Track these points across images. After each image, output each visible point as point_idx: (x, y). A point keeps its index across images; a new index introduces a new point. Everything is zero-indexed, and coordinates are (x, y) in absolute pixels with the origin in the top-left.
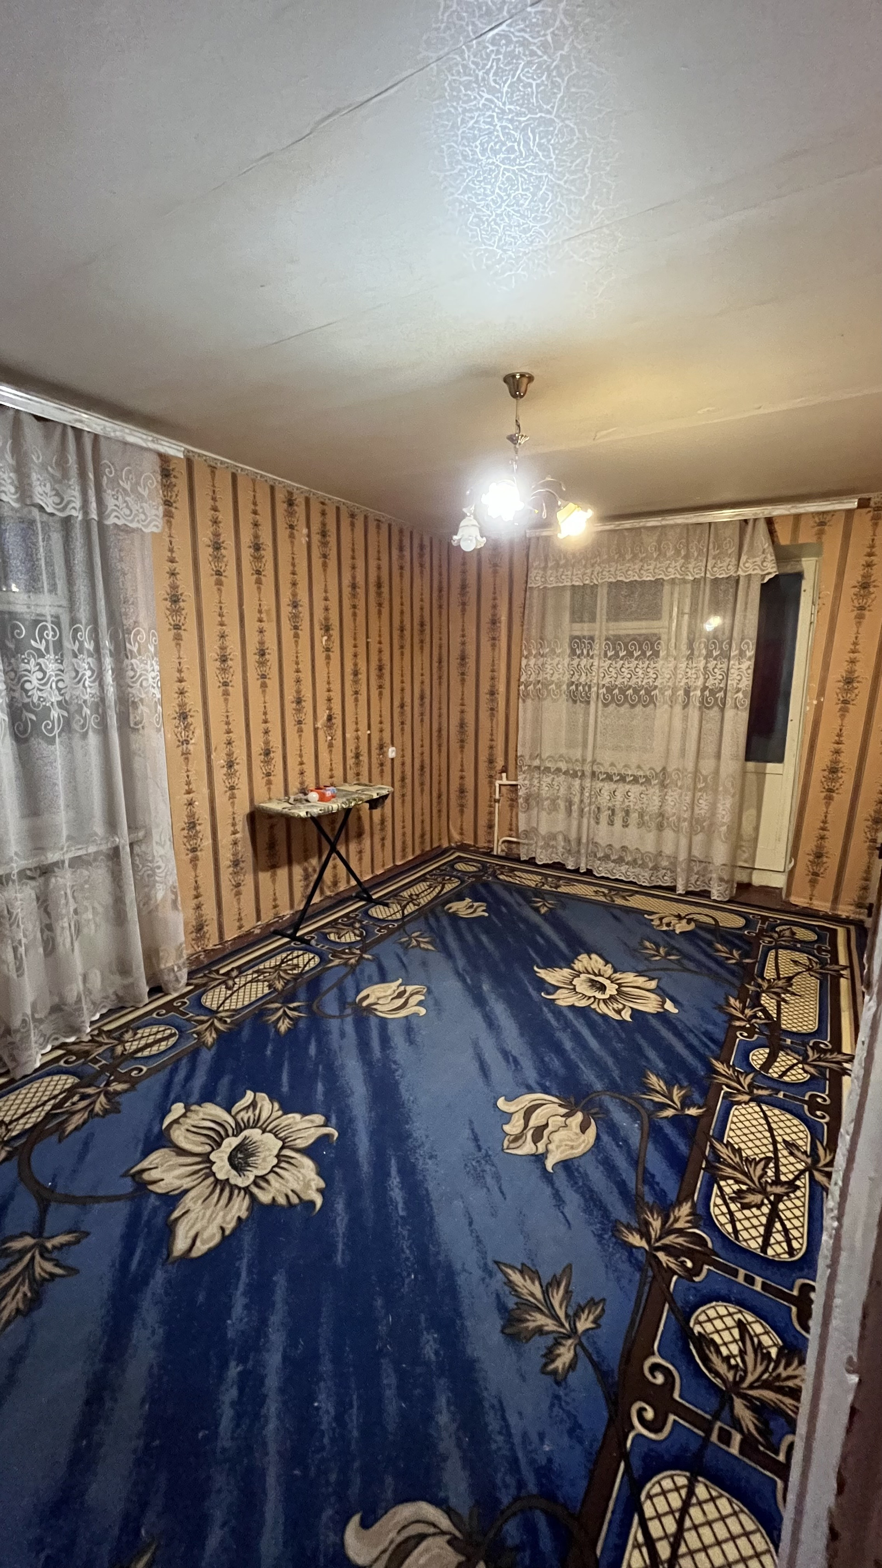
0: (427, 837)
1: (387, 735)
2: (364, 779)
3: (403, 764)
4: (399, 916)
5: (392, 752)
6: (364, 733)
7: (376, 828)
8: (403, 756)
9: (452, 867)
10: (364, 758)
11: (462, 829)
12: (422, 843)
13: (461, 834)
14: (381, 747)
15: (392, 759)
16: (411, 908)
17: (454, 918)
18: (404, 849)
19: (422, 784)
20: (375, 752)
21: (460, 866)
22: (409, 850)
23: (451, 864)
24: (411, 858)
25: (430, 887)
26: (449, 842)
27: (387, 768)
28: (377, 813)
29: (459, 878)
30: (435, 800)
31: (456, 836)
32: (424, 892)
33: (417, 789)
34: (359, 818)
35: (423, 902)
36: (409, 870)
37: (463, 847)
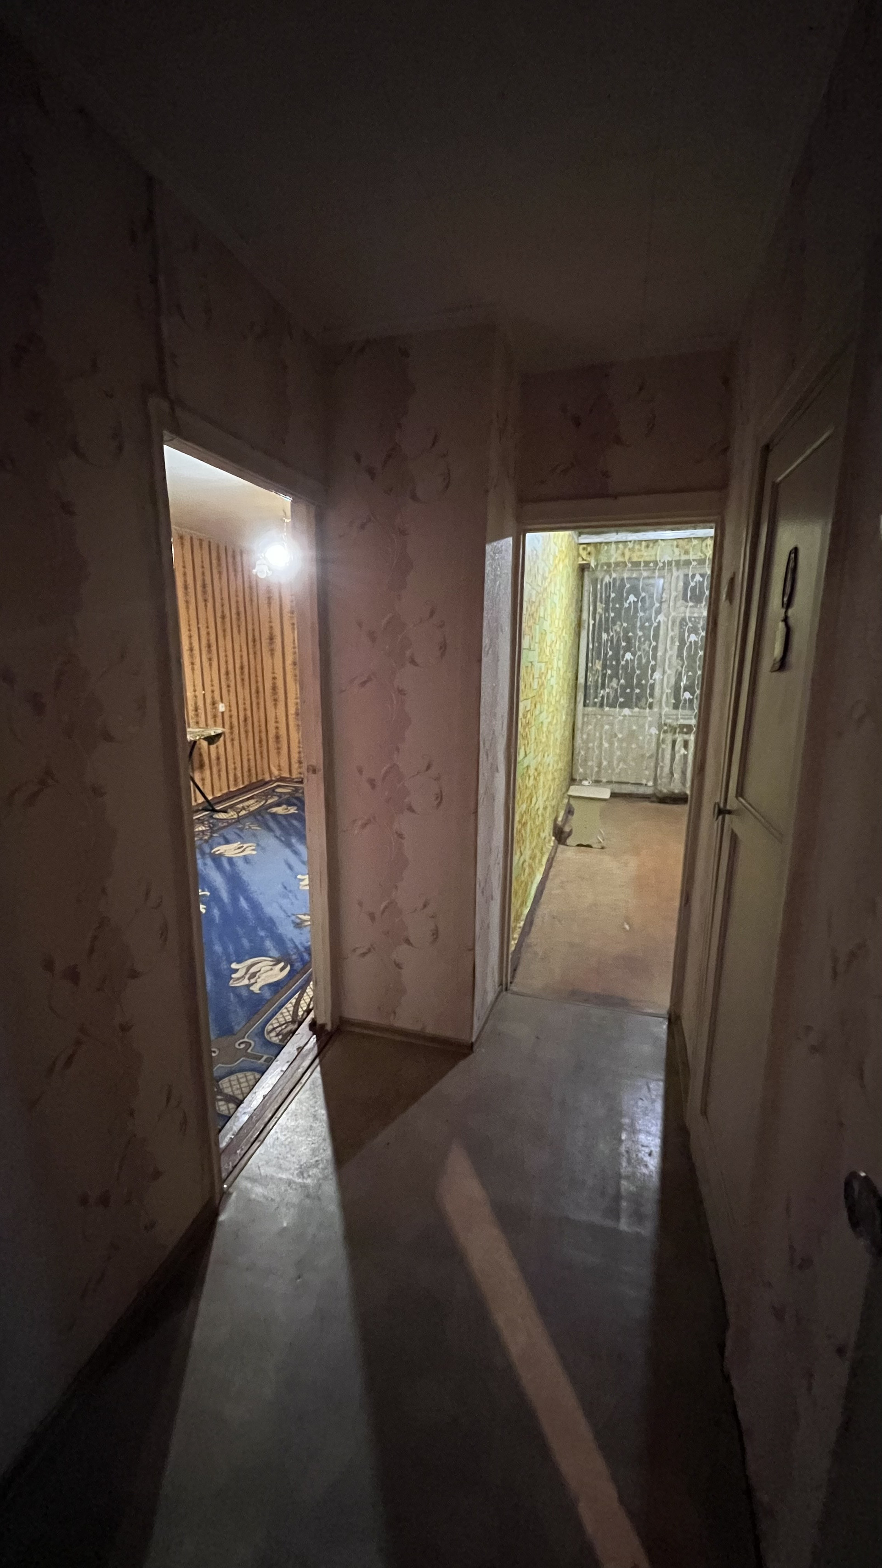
0: (253, 771)
1: (217, 698)
2: (202, 724)
3: (231, 717)
4: (235, 816)
5: (222, 707)
6: (200, 692)
7: (214, 762)
8: (230, 711)
9: (274, 791)
10: (201, 711)
11: (279, 766)
12: (250, 775)
13: (280, 770)
14: (214, 703)
15: (223, 713)
16: (243, 813)
17: (274, 816)
18: (236, 780)
19: (246, 732)
20: (209, 707)
21: (279, 790)
22: (240, 780)
23: (273, 789)
24: (241, 786)
25: (257, 802)
26: (271, 777)
27: (219, 720)
28: (213, 747)
29: (278, 796)
30: (257, 745)
31: (276, 772)
32: (253, 805)
33: (243, 736)
34: (201, 755)
35: (252, 809)
36: (241, 794)
37: (282, 779)
